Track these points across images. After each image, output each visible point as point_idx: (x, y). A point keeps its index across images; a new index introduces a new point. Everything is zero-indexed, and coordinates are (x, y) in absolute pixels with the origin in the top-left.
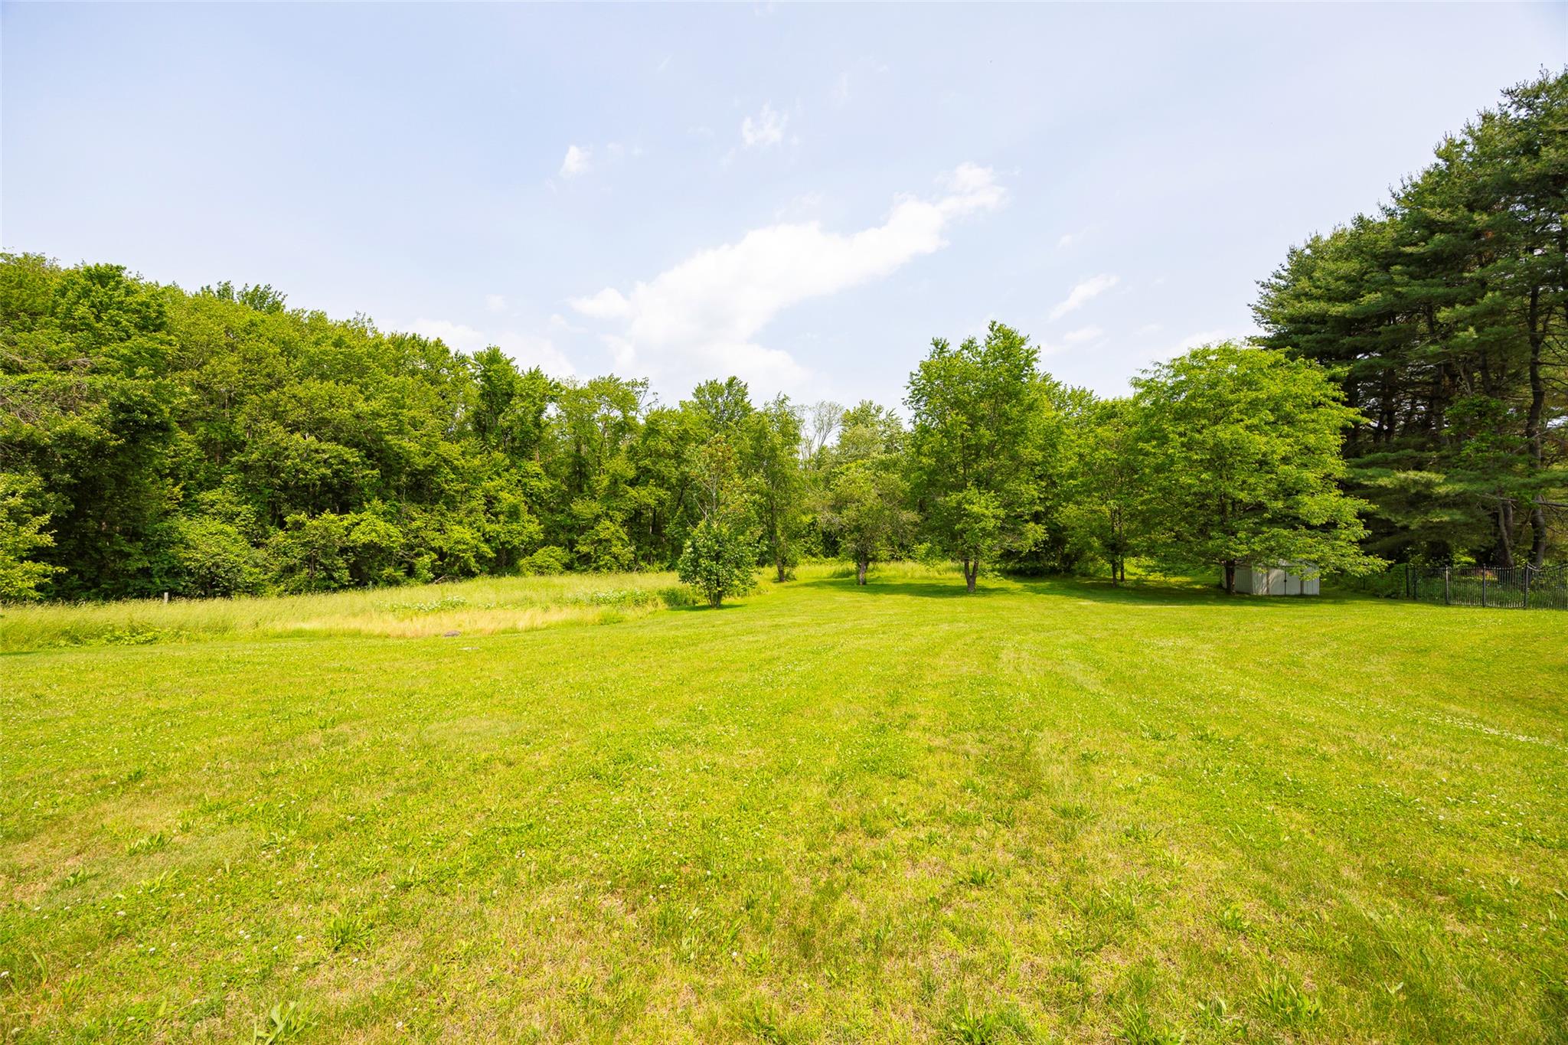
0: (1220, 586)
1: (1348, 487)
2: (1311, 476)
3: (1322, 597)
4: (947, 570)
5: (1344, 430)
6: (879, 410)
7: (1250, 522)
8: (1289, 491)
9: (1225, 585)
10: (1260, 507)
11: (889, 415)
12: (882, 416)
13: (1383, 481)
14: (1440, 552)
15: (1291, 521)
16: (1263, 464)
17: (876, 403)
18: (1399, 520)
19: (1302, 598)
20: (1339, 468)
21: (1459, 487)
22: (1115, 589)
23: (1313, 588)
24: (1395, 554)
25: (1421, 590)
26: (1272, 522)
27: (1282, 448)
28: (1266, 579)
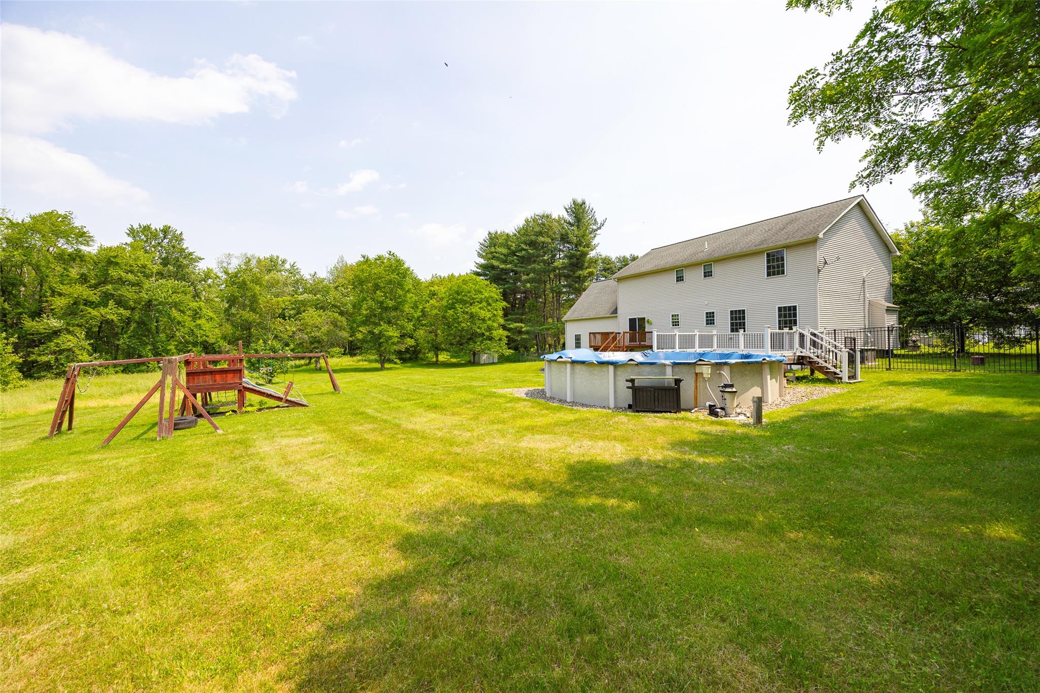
0: (470, 361)
1: (504, 327)
2: (495, 325)
3: (499, 363)
4: (359, 361)
5: (503, 309)
6: (284, 262)
7: (481, 339)
8: (489, 329)
9: (472, 361)
10: (483, 334)
11: (293, 266)
12: (287, 266)
13: (511, 326)
14: (527, 349)
15: (491, 339)
16: (484, 320)
17: (282, 257)
18: (515, 337)
19: (493, 363)
20: (502, 321)
21: (528, 328)
22: (436, 364)
23: (496, 361)
24: (516, 349)
25: (521, 359)
26: (486, 339)
27: (489, 315)
28: (484, 358)
